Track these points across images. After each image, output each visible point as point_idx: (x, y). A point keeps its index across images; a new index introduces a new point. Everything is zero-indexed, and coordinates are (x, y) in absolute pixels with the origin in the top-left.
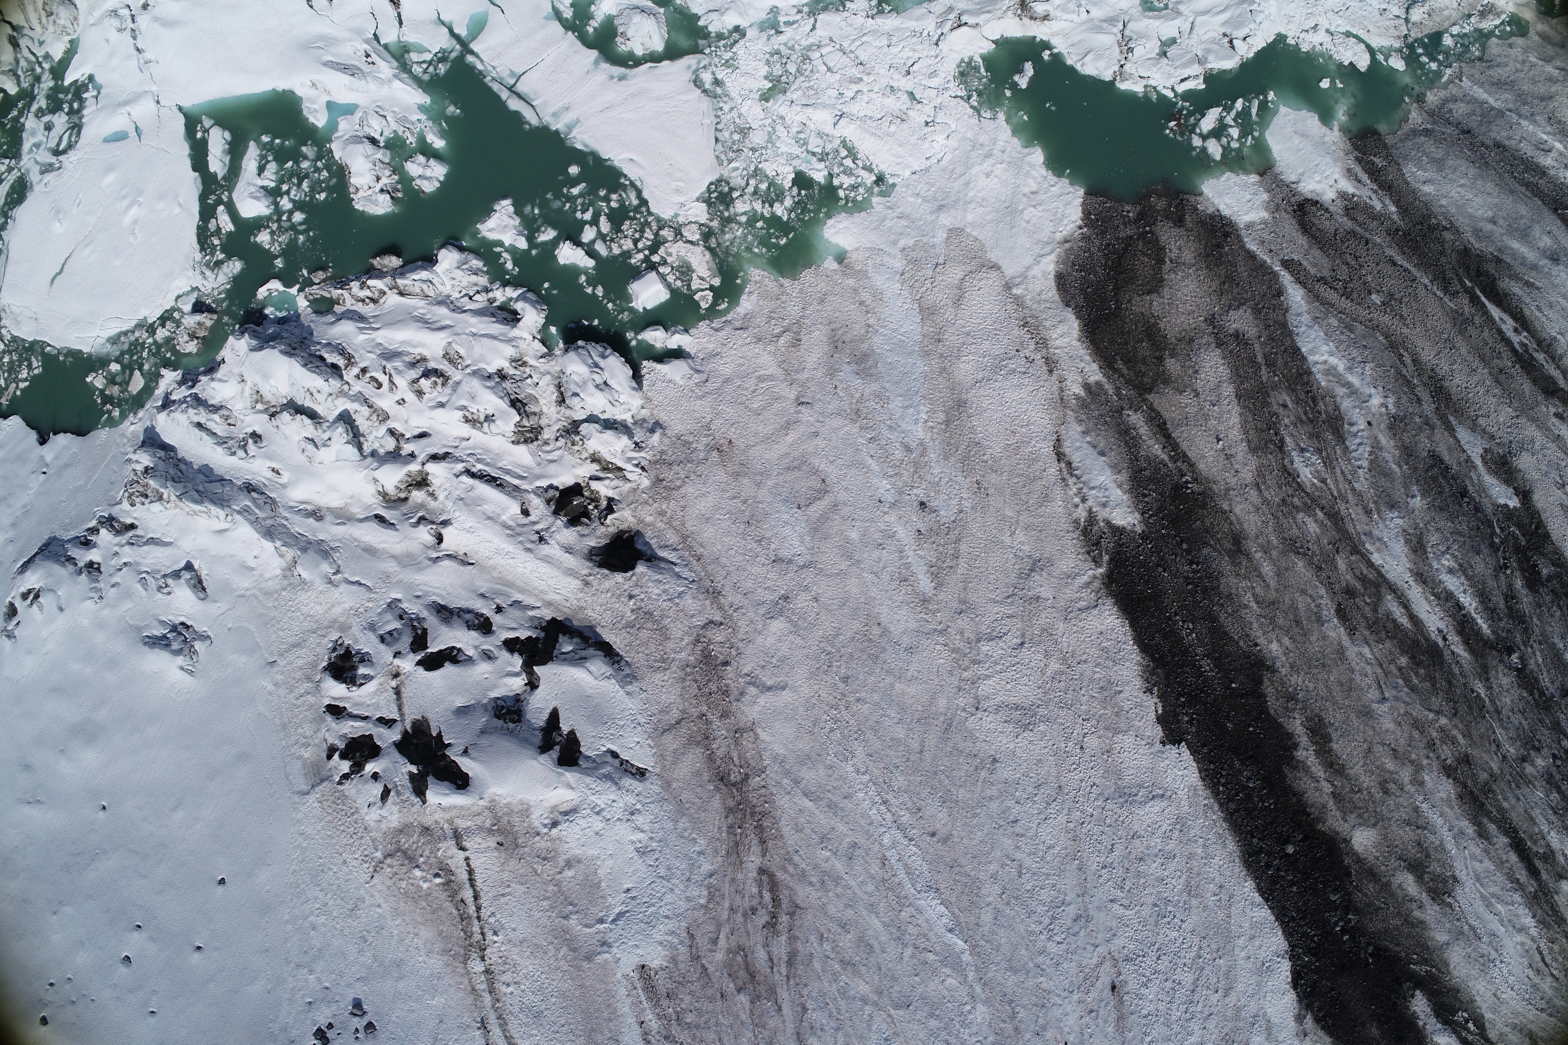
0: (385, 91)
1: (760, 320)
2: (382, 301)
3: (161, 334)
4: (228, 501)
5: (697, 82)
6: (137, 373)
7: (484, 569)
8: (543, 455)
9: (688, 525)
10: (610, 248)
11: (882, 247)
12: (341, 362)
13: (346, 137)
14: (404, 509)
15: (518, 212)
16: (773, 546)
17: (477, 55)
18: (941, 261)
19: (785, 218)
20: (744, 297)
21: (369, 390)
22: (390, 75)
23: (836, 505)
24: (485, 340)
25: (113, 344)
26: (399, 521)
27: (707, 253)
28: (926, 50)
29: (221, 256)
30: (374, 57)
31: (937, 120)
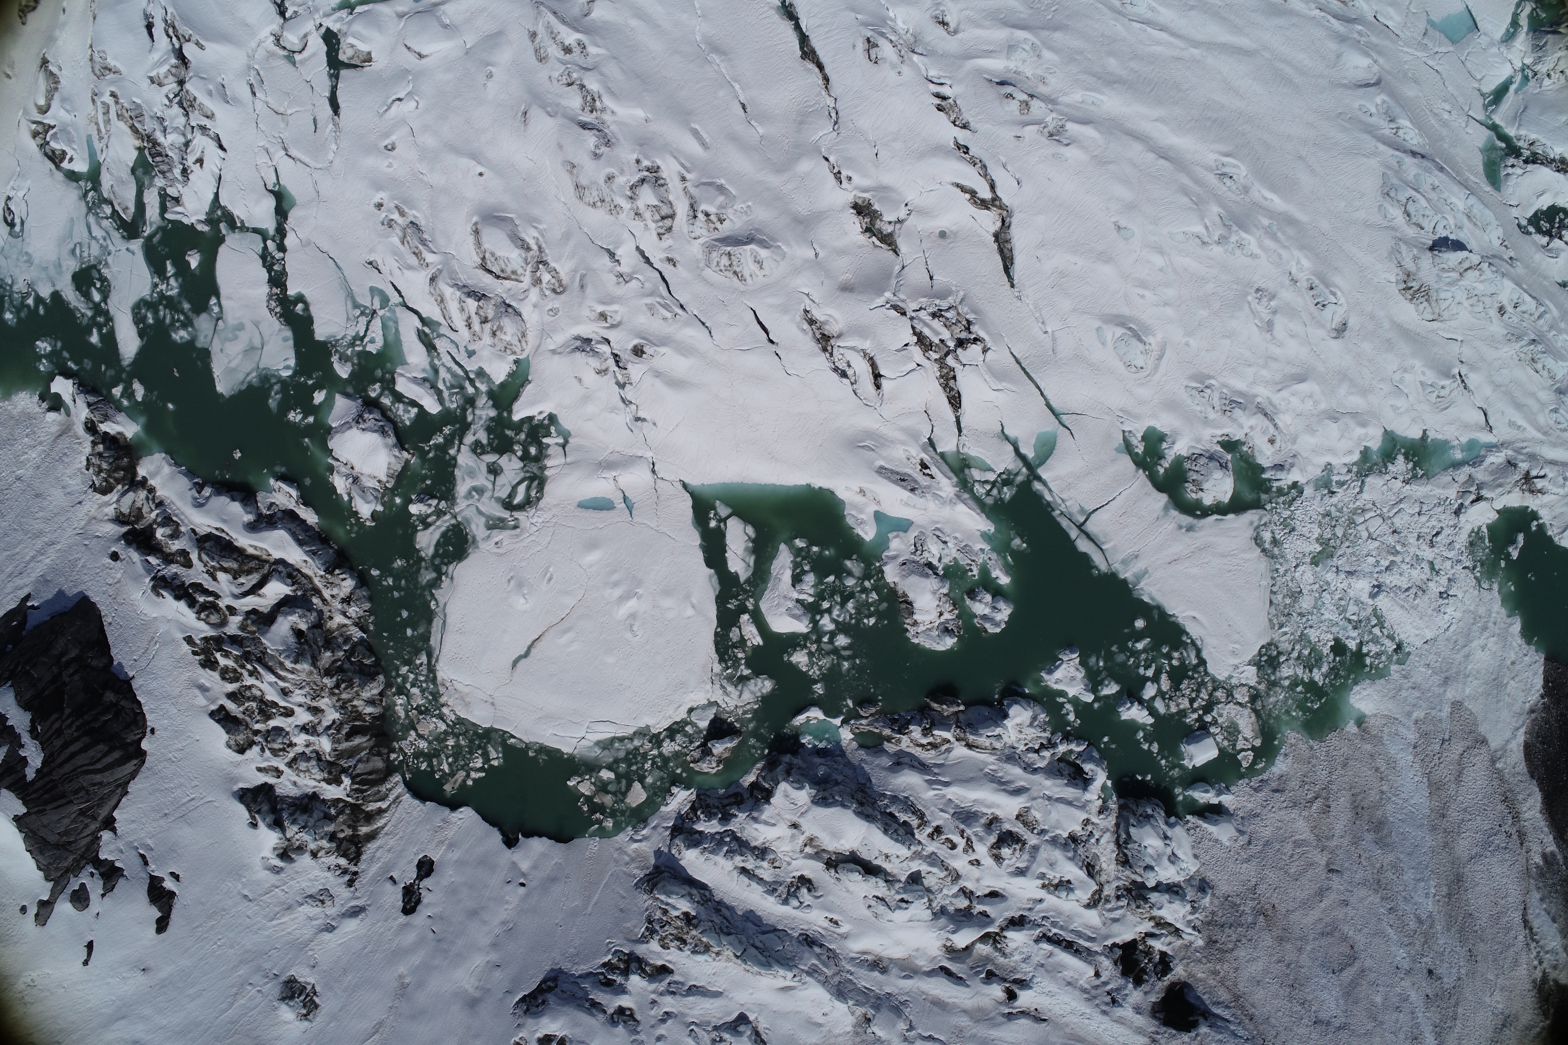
0: (946, 512)
1: (1294, 784)
2: (944, 748)
3: (669, 748)
4: (792, 959)
5: (1258, 540)
6: (637, 785)
7: (1058, 1026)
8: (1107, 915)
9: (1241, 986)
10: (1168, 706)
11: (1397, 716)
12: (915, 822)
13: (901, 560)
14: (970, 962)
15: (1083, 663)
16: (1314, 1008)
17: (1045, 483)
18: (1447, 737)
19: (1320, 684)
20: (1280, 758)
21: (943, 851)
22: (952, 495)
23: (1363, 971)
24: (1062, 807)
25: (604, 749)
26: (969, 976)
27: (1253, 715)
28: (1448, 519)
29: (746, 672)
30: (934, 470)
31: (1451, 593)
